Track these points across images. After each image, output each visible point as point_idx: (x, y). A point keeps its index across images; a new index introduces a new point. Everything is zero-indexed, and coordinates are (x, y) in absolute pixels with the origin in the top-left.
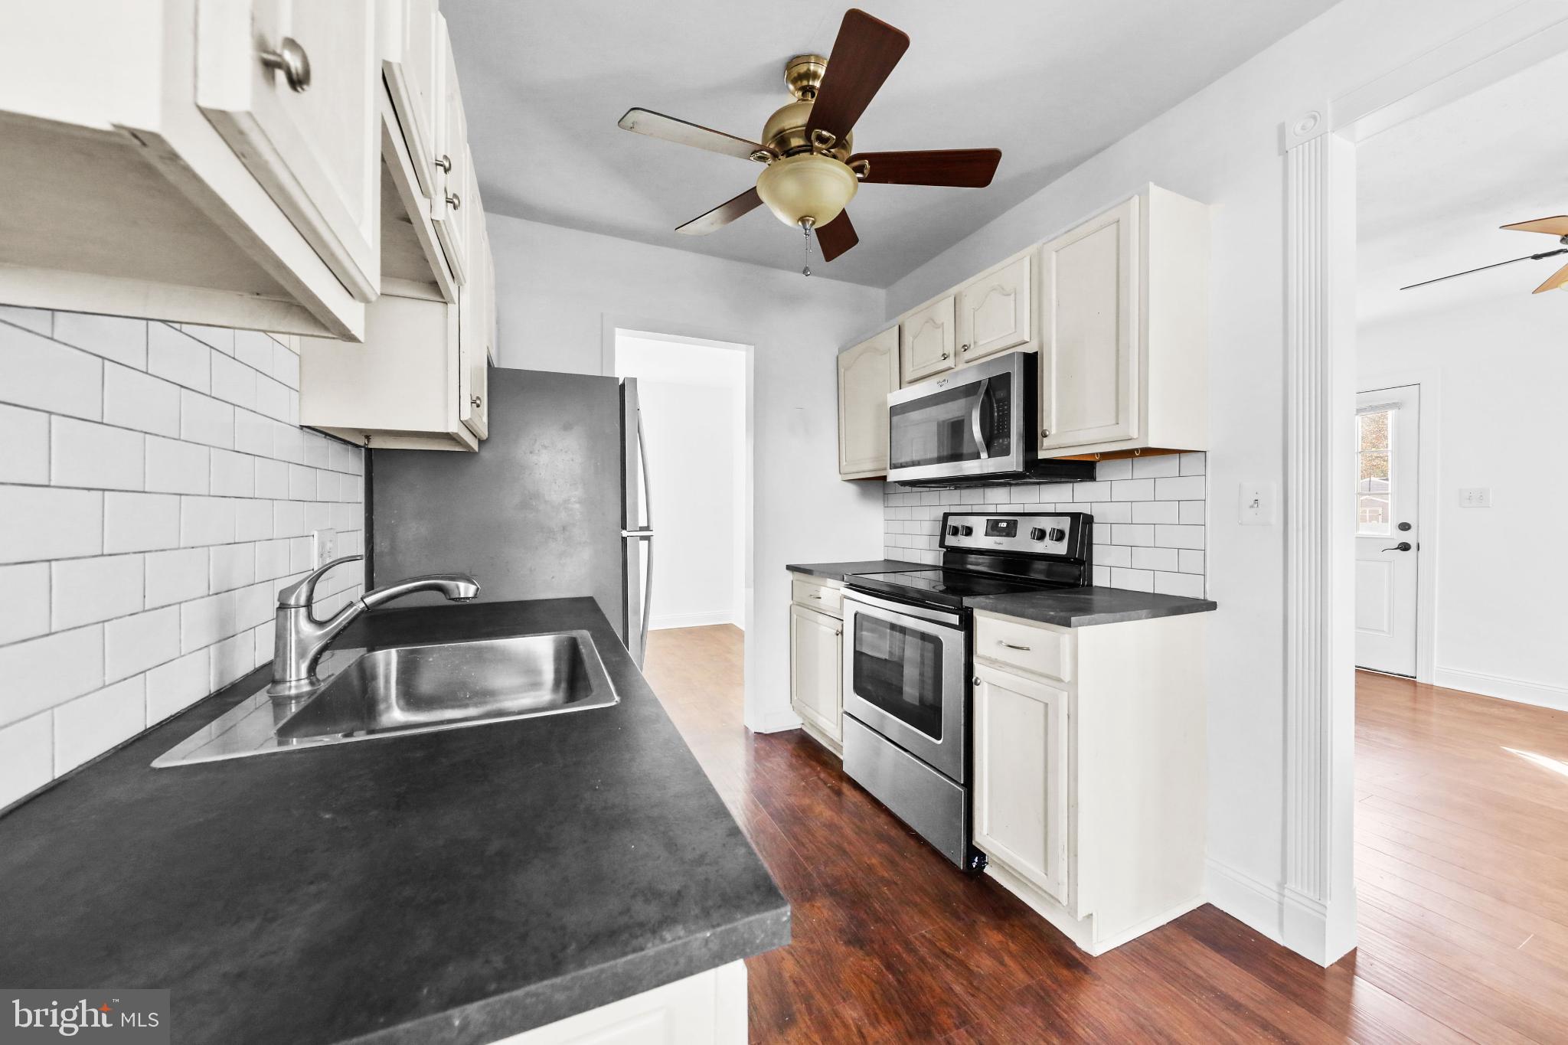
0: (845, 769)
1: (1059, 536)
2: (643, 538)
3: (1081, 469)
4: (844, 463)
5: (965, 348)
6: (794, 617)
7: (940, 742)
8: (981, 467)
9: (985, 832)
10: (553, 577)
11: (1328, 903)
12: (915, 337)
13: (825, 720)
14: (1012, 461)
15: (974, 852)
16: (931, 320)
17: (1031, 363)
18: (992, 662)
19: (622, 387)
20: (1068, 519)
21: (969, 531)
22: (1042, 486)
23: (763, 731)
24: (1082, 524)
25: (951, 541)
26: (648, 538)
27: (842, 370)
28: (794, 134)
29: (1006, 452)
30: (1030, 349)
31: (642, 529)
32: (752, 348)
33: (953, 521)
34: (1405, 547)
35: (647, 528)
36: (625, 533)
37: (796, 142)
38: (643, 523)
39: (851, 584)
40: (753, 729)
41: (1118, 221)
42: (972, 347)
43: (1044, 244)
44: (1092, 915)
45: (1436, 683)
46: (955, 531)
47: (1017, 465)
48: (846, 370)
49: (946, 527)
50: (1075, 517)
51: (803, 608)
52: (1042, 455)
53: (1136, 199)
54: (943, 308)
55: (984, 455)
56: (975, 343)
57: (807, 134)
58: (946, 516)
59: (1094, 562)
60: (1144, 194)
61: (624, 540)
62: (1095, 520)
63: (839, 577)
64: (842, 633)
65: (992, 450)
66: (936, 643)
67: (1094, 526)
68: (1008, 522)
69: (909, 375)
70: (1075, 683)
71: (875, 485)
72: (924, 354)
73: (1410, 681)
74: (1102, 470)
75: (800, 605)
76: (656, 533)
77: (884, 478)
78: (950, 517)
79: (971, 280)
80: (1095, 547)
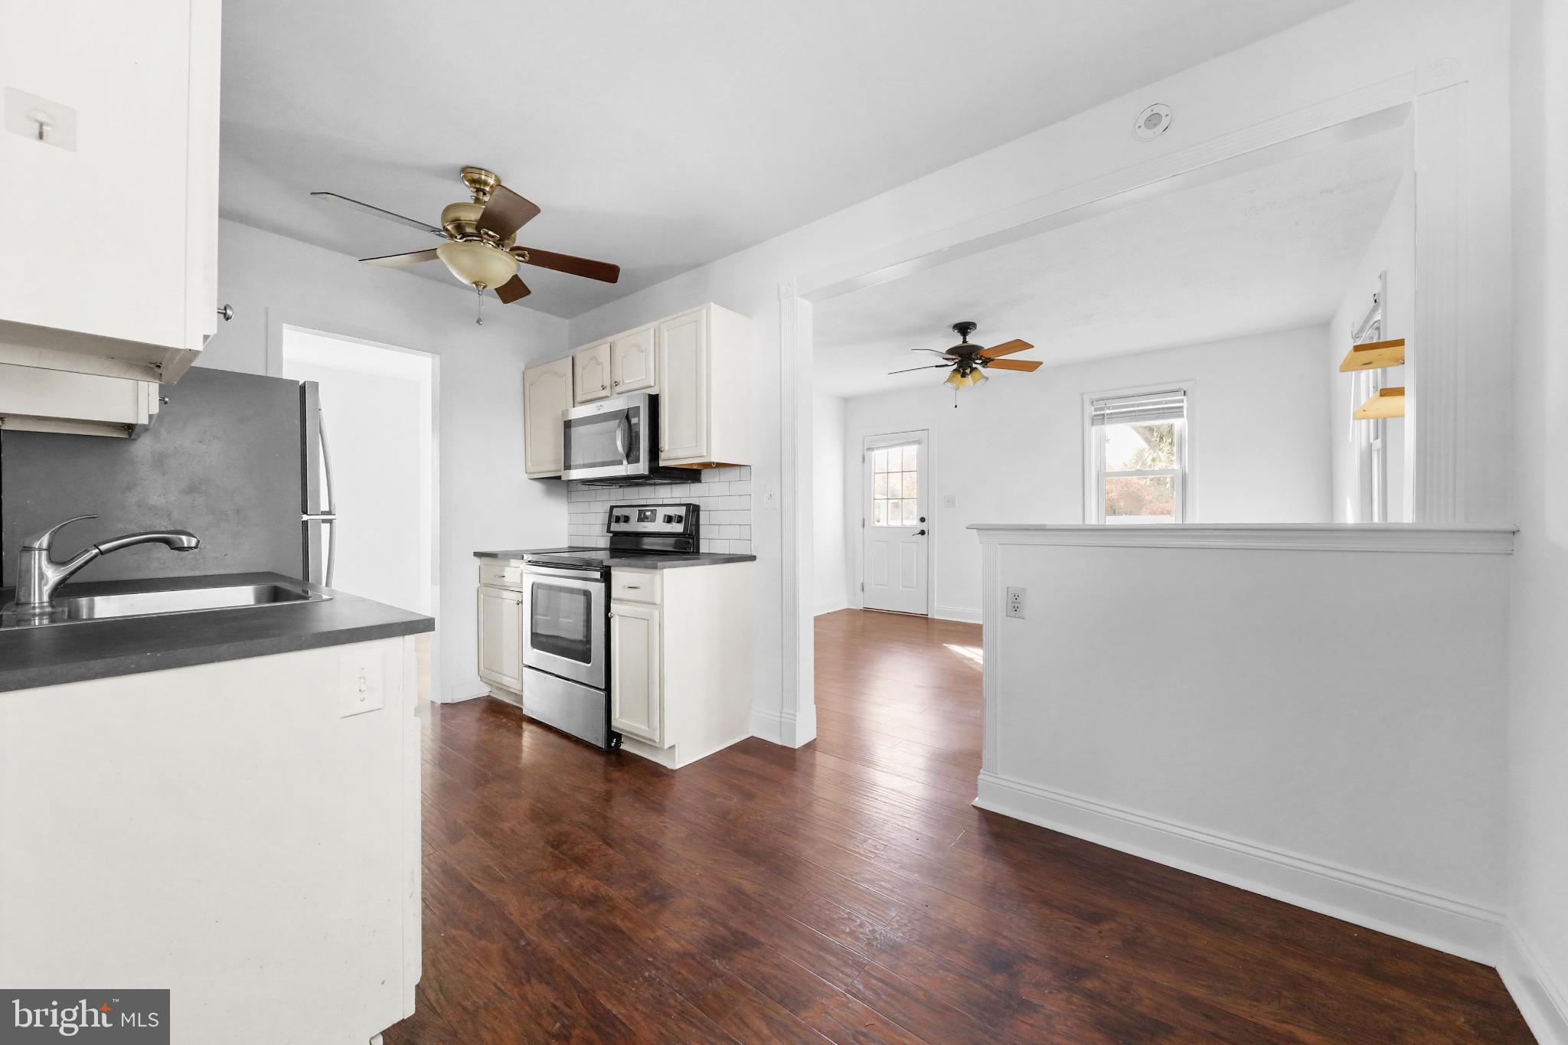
0: (525, 712)
1: (680, 519)
2: (324, 521)
3: (690, 474)
4: (530, 464)
5: (617, 384)
6: (482, 596)
7: (589, 665)
8: (627, 470)
9: (617, 716)
10: (225, 555)
11: (797, 714)
12: (584, 369)
13: (508, 679)
14: (642, 467)
15: (612, 735)
16: (594, 358)
17: (654, 402)
18: (620, 600)
19: (303, 388)
20: (684, 508)
21: (627, 519)
22: (673, 486)
23: (449, 701)
24: (694, 510)
25: (615, 527)
26: (330, 521)
27: (528, 385)
28: (469, 225)
29: (637, 460)
30: (653, 392)
31: (323, 513)
32: (438, 357)
33: (617, 512)
34: (922, 533)
35: (329, 513)
36: (305, 517)
37: (469, 230)
38: (325, 507)
39: (529, 561)
40: (439, 702)
41: (696, 321)
42: (621, 383)
43: (662, 323)
44: (675, 746)
45: (936, 617)
46: (618, 520)
47: (644, 470)
48: (531, 385)
49: (613, 518)
50: (688, 506)
51: (491, 586)
52: (662, 464)
53: (704, 311)
54: (603, 351)
55: (625, 462)
56: (623, 381)
57: (478, 228)
58: (612, 508)
59: (701, 537)
60: (708, 310)
61: (305, 524)
62: (701, 508)
63: (518, 557)
64: (522, 602)
65: (630, 459)
66: (587, 594)
67: (701, 513)
68: (652, 511)
69: (579, 398)
70: (662, 605)
71: (554, 483)
72: (591, 381)
73: (924, 618)
74: (705, 475)
75: (487, 585)
76: (338, 518)
77: (559, 478)
78: (615, 509)
79: (622, 334)
80: (701, 527)
